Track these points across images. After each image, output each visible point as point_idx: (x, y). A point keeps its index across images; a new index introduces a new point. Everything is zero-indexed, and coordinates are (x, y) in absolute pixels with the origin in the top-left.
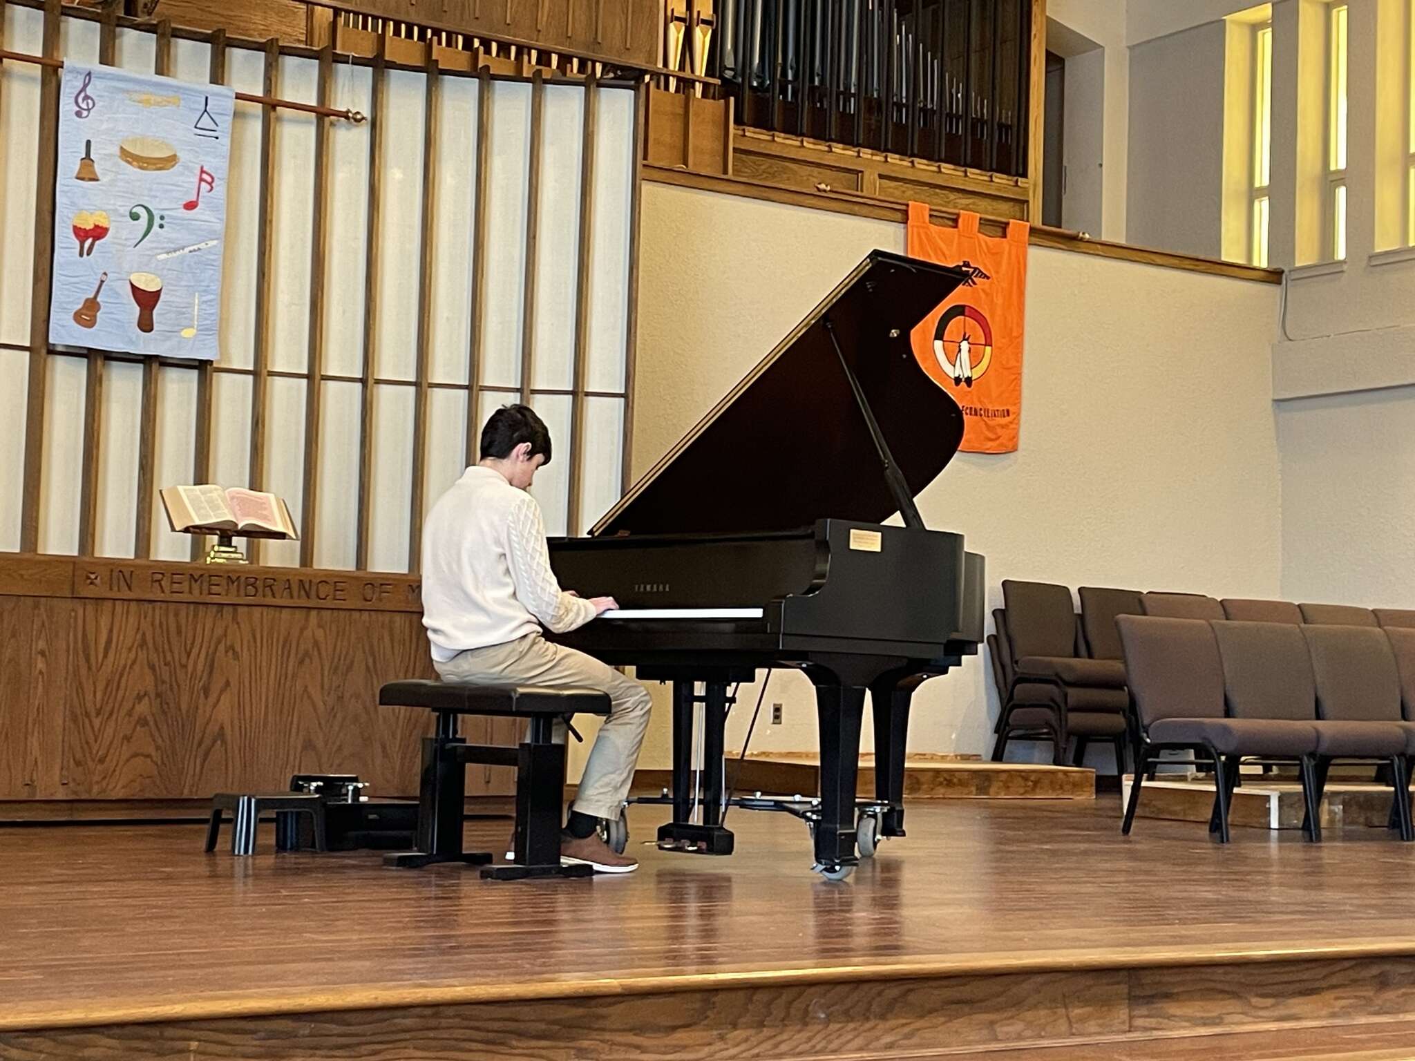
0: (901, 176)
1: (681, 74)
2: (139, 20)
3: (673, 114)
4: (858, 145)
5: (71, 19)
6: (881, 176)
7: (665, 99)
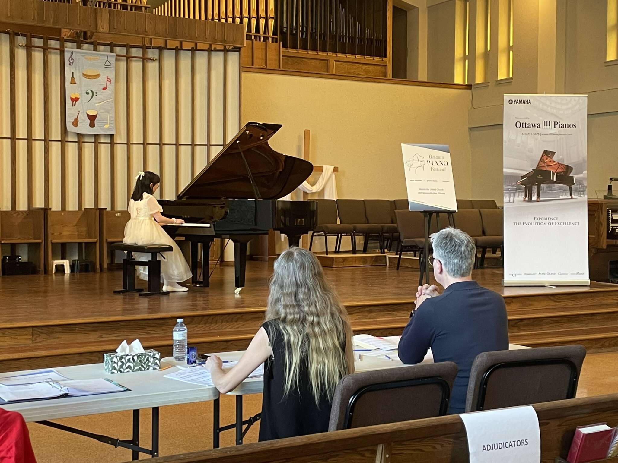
0: (343, 60)
1: (265, 35)
2: (89, 41)
3: (262, 49)
4: (327, 51)
5: (68, 43)
6: (335, 61)
7: (258, 44)
